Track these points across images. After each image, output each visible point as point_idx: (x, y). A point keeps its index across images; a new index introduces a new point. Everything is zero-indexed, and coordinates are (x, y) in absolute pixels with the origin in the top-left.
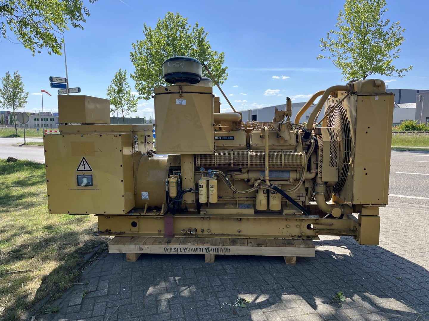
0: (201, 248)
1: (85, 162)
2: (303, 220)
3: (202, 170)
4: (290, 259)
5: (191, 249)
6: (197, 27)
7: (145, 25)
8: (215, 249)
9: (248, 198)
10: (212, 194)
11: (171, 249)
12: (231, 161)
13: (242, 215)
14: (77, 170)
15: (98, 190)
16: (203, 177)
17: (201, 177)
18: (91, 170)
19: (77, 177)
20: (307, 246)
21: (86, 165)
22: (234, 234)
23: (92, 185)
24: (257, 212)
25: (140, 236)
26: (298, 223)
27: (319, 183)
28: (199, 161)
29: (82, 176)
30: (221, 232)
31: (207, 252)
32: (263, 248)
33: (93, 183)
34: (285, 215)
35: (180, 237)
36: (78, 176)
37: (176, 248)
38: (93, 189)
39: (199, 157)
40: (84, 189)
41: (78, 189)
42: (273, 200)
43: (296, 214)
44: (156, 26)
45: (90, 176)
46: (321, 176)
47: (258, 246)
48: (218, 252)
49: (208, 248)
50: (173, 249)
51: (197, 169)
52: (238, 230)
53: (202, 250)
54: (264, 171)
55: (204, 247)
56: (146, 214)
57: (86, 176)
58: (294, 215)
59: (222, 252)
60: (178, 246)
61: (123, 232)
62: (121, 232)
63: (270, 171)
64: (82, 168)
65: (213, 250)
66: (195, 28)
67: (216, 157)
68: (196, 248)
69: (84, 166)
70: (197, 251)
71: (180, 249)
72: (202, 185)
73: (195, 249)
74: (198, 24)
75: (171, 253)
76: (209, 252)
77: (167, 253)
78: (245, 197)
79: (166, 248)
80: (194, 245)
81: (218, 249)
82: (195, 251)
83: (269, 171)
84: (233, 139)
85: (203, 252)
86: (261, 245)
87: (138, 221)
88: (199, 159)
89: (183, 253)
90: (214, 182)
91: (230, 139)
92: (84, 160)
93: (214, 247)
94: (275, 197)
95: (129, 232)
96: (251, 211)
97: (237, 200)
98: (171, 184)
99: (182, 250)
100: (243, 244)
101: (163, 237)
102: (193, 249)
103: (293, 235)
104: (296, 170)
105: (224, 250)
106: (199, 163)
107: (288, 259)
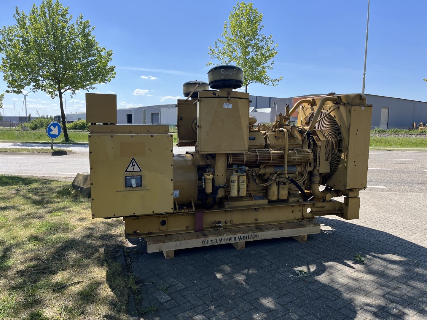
0: (234, 238)
1: (134, 162)
2: (305, 205)
3: (235, 167)
4: (304, 236)
5: (226, 239)
6: (81, 18)
7: (17, 9)
8: (246, 236)
9: (260, 190)
10: (242, 187)
11: (208, 241)
12: (258, 158)
13: (258, 205)
14: (126, 171)
15: (148, 190)
16: (234, 174)
17: (233, 173)
18: (141, 171)
19: (125, 179)
20: (315, 225)
21: (136, 165)
22: (252, 222)
23: (141, 186)
24: (270, 202)
25: (172, 233)
26: (301, 208)
27: (316, 174)
28: (231, 159)
29: (131, 177)
30: (241, 222)
31: (239, 240)
32: (284, 231)
33: (143, 183)
34: (291, 202)
35: (210, 230)
36: (126, 177)
37: (212, 240)
38: (142, 190)
39: (231, 156)
40: (133, 191)
41: (126, 191)
42: (283, 190)
43: (300, 200)
44: (31, 12)
45: (139, 177)
46: (318, 169)
47: (280, 230)
48: (249, 239)
49: (240, 236)
50: (210, 241)
51: (229, 166)
52: (256, 219)
53: (235, 238)
54: (284, 166)
55: (237, 236)
56: (180, 212)
57: (135, 177)
58: (298, 201)
59: (252, 238)
60: (215, 238)
61: (152, 232)
62: (149, 232)
63: (288, 165)
64: (130, 169)
65: (244, 237)
66: (79, 20)
67: (245, 155)
68: (231, 238)
69: (133, 166)
70: (231, 240)
71: (217, 240)
72: (235, 181)
73: (229, 239)
74: (82, 16)
75: (208, 245)
76: (241, 239)
77: (204, 245)
78: (257, 190)
79: (204, 241)
80: (229, 235)
81: (249, 236)
82: (229, 240)
83: (288, 167)
84: (255, 139)
85: (236, 240)
86: (282, 229)
87: (167, 219)
88: (231, 158)
89: (219, 243)
90: (244, 178)
91: (252, 139)
92: (133, 161)
93: (245, 235)
94: (285, 188)
95: (158, 231)
96: (265, 202)
97: (251, 193)
98: (207, 181)
99: (218, 241)
100: (268, 229)
101: (194, 231)
102: (227, 239)
103: (297, 218)
104: (300, 165)
105: (253, 236)
106: (231, 161)
107: (302, 237)
